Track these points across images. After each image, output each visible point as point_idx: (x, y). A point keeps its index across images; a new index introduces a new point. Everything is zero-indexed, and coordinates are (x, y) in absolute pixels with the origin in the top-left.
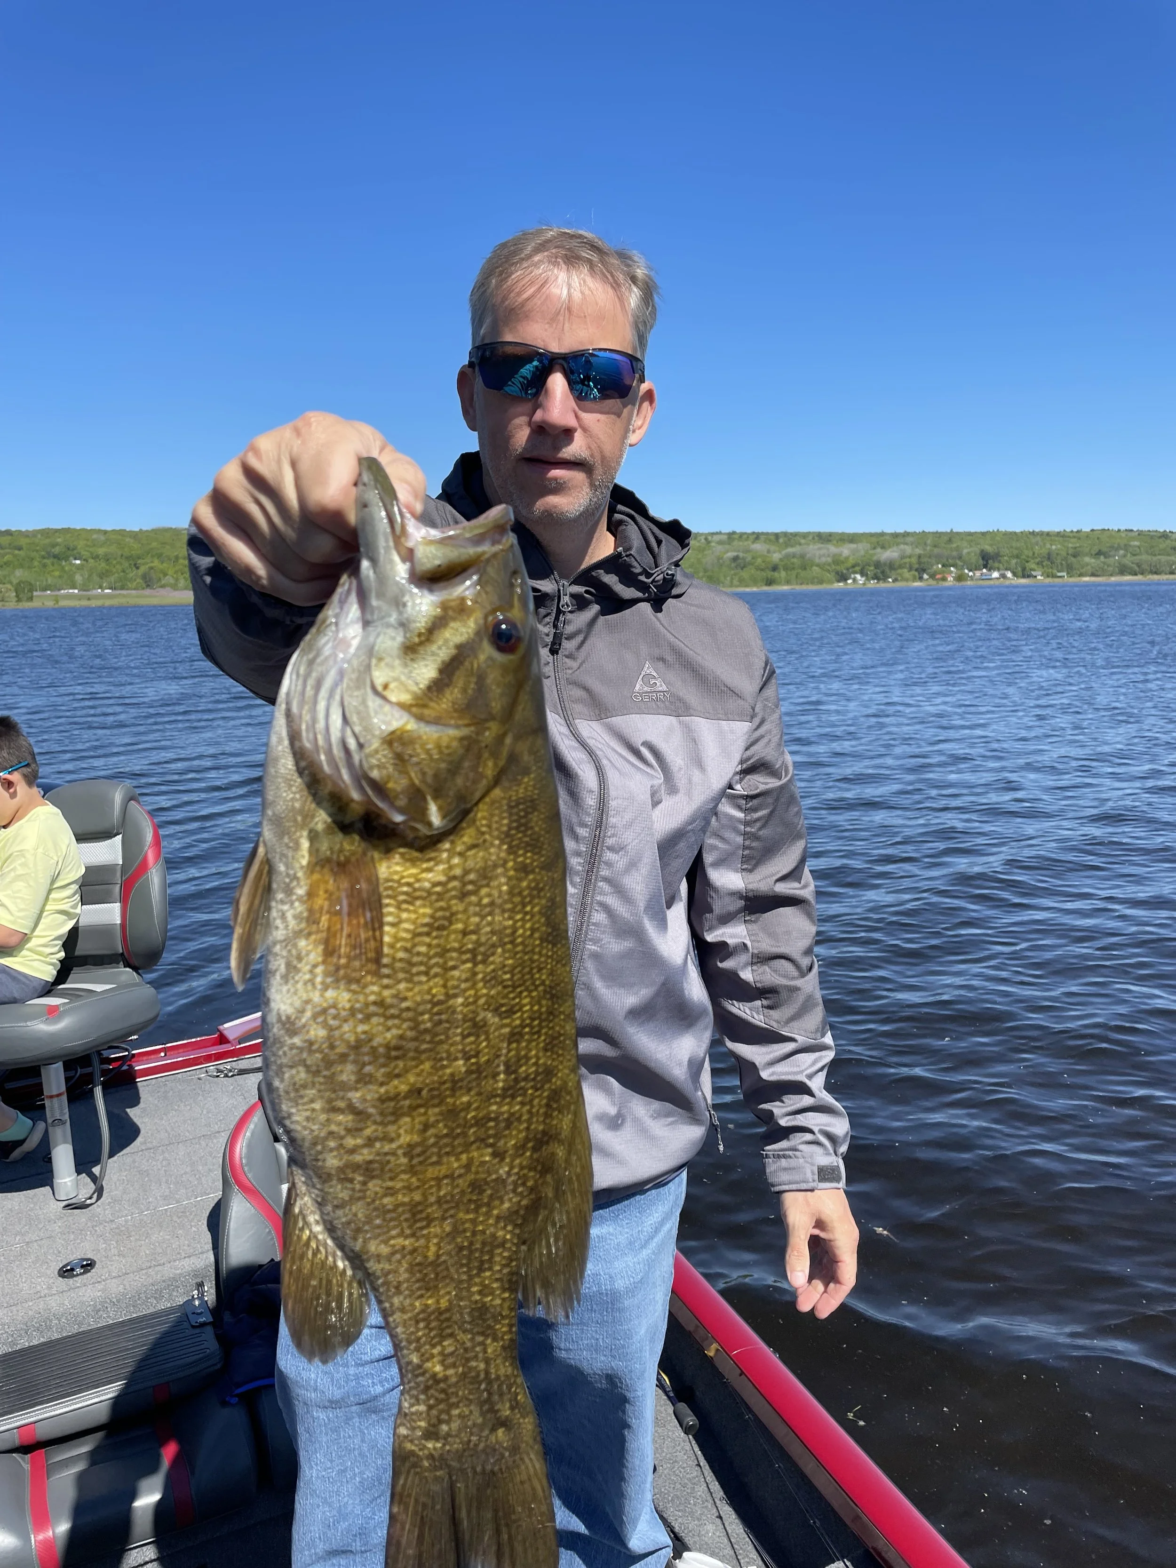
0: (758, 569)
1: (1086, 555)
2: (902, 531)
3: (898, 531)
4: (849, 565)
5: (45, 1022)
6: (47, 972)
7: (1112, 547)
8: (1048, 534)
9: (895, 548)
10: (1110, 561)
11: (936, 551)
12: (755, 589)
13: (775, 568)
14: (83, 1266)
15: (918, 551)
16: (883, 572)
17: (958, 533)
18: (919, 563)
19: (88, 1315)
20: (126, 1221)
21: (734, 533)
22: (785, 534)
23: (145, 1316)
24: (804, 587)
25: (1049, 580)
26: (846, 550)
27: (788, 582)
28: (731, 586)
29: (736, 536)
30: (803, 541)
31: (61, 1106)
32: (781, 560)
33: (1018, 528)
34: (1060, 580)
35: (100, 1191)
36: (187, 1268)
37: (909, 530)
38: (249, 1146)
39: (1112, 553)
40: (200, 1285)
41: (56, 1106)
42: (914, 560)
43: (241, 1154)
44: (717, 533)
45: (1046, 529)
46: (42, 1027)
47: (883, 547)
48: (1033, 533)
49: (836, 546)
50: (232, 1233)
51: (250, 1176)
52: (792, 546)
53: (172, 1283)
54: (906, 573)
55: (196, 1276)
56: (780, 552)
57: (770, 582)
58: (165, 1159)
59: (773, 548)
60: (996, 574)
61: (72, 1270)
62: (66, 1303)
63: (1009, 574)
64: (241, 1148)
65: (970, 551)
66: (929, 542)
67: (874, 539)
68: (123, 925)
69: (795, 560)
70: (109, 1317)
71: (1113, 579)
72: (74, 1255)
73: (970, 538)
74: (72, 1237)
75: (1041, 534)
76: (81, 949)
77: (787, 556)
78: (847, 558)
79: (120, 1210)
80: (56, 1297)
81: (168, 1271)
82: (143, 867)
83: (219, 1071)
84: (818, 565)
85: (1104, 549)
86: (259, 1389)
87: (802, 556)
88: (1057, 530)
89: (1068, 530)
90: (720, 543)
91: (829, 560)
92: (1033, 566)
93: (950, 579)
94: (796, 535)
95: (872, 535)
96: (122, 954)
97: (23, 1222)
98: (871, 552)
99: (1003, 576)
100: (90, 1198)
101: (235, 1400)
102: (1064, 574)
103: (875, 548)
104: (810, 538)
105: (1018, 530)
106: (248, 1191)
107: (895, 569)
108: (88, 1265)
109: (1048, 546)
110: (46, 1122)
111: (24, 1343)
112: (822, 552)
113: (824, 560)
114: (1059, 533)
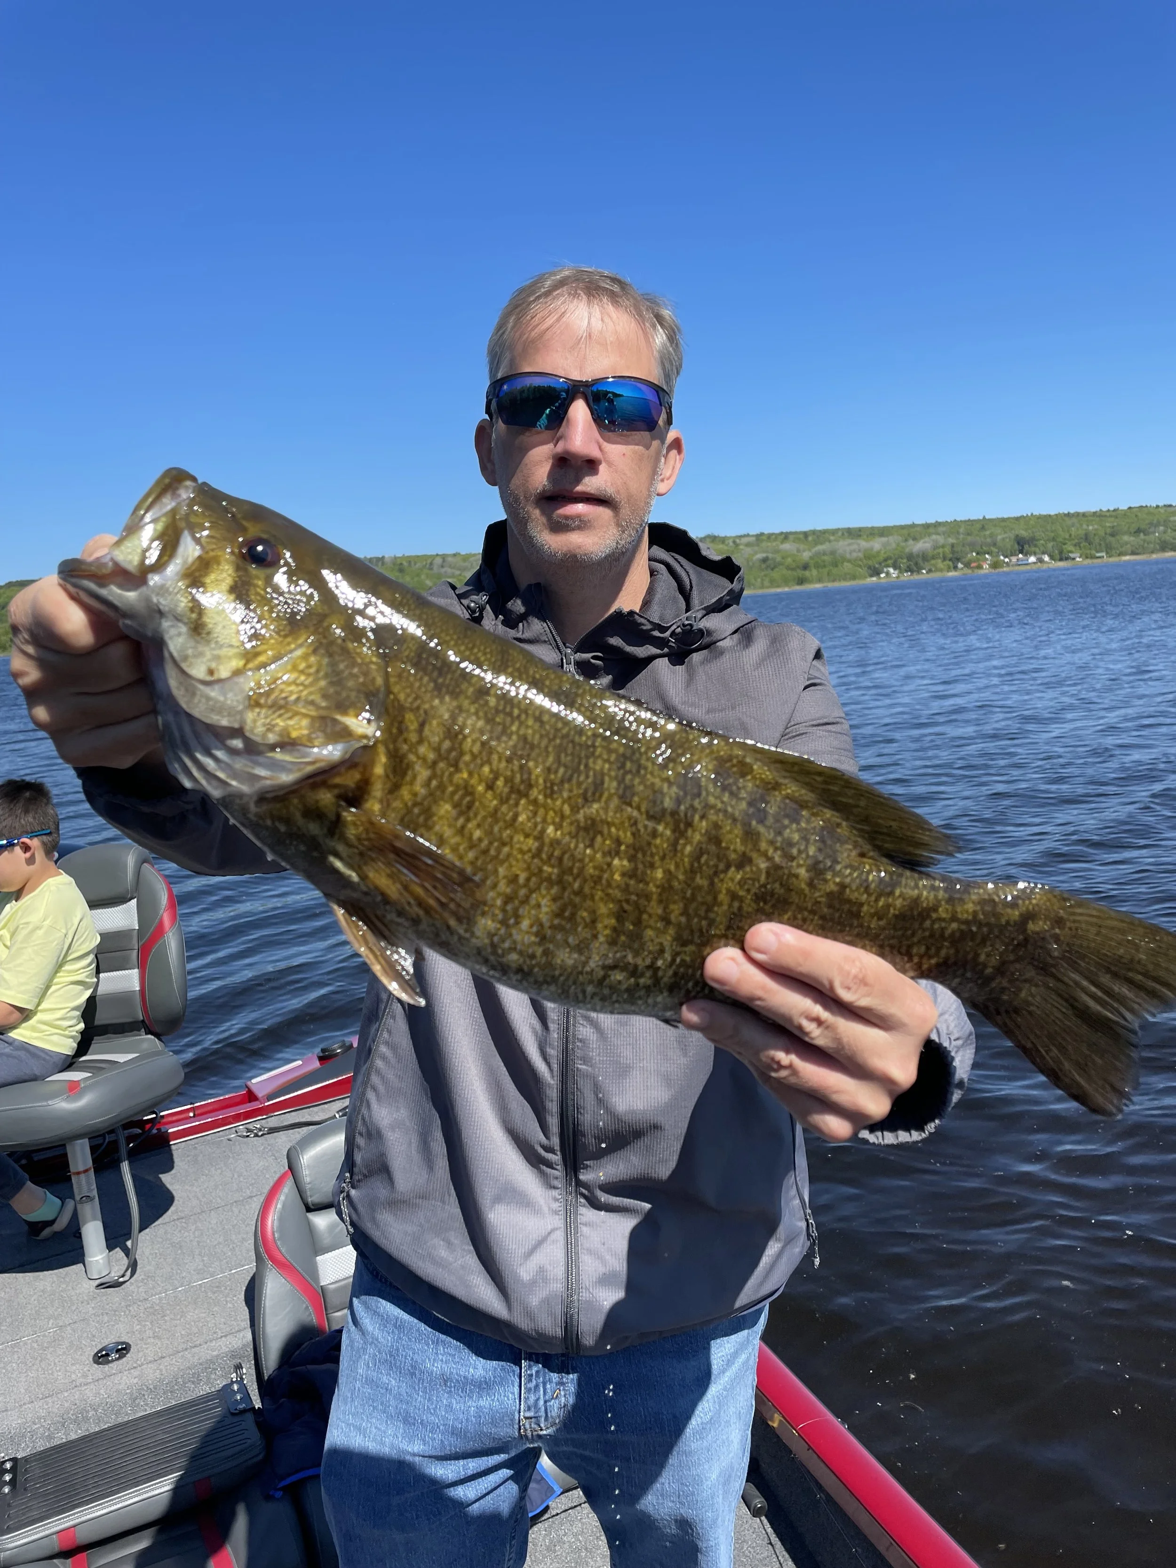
0: (788, 568)
1: (1125, 533)
2: (933, 521)
3: (929, 521)
4: (881, 558)
5: (67, 1100)
6: (66, 1046)
7: (1151, 524)
8: (1084, 515)
9: (927, 539)
10: (1151, 538)
11: (969, 539)
12: (786, 589)
13: (805, 567)
14: (118, 1351)
15: (951, 540)
16: (916, 564)
17: (991, 520)
18: (953, 552)
19: (125, 1404)
20: (160, 1299)
21: (762, 534)
22: (814, 532)
23: (182, 1404)
24: (837, 584)
25: (1088, 562)
26: (877, 544)
27: (820, 580)
28: (762, 587)
29: (764, 538)
30: (832, 538)
31: (89, 1184)
32: (811, 558)
33: (1052, 510)
34: (1099, 560)
35: (133, 1266)
36: (225, 1349)
37: (940, 520)
38: (281, 1219)
39: (1152, 529)
40: (239, 1367)
41: (84, 1182)
42: (947, 550)
43: (272, 1228)
44: (745, 536)
45: (1081, 510)
46: (64, 1105)
47: (915, 539)
48: (1068, 515)
49: (867, 541)
50: (267, 1311)
51: (283, 1250)
52: (821, 544)
53: (209, 1365)
54: (940, 564)
55: (233, 1357)
56: (810, 550)
57: (801, 581)
58: (197, 1229)
59: (802, 547)
60: (1032, 559)
61: (107, 1355)
62: (102, 1392)
63: (1046, 558)
64: (272, 1220)
65: (1003, 537)
66: (961, 530)
67: (905, 532)
68: (142, 991)
69: (826, 558)
70: (147, 1405)
71: (1154, 556)
72: (109, 1339)
73: (1003, 524)
74: (106, 1318)
75: (1077, 515)
76: (101, 1018)
77: (818, 554)
78: (879, 552)
79: (154, 1287)
80: (92, 1386)
81: (205, 1353)
82: (159, 931)
83: (249, 1130)
84: (849, 561)
85: (1143, 527)
86: (302, 1482)
87: (833, 553)
88: (1093, 510)
89: (1104, 509)
90: (748, 545)
91: (861, 555)
92: (1071, 548)
93: (986, 566)
94: (825, 532)
95: (902, 527)
96: (143, 1021)
97: (56, 1304)
98: (903, 544)
99: (1041, 561)
100: (123, 1276)
101: (279, 1494)
102: (1104, 554)
103: (906, 540)
104: (840, 533)
105: (1052, 513)
106: (283, 1266)
107: (928, 561)
108: (123, 1349)
109: (1085, 526)
110: (74, 1199)
111: (61, 1438)
112: (855, 547)
113: (855, 555)
114: (1095, 513)
